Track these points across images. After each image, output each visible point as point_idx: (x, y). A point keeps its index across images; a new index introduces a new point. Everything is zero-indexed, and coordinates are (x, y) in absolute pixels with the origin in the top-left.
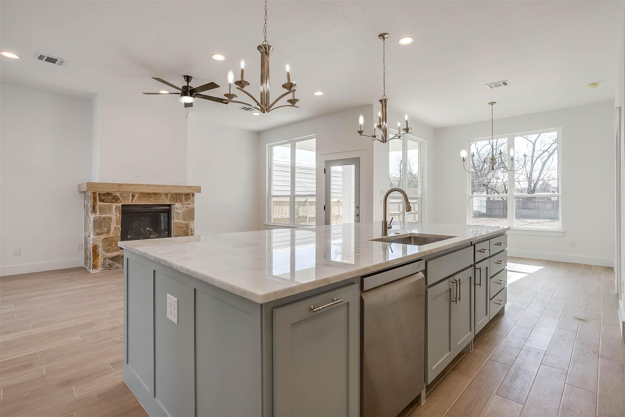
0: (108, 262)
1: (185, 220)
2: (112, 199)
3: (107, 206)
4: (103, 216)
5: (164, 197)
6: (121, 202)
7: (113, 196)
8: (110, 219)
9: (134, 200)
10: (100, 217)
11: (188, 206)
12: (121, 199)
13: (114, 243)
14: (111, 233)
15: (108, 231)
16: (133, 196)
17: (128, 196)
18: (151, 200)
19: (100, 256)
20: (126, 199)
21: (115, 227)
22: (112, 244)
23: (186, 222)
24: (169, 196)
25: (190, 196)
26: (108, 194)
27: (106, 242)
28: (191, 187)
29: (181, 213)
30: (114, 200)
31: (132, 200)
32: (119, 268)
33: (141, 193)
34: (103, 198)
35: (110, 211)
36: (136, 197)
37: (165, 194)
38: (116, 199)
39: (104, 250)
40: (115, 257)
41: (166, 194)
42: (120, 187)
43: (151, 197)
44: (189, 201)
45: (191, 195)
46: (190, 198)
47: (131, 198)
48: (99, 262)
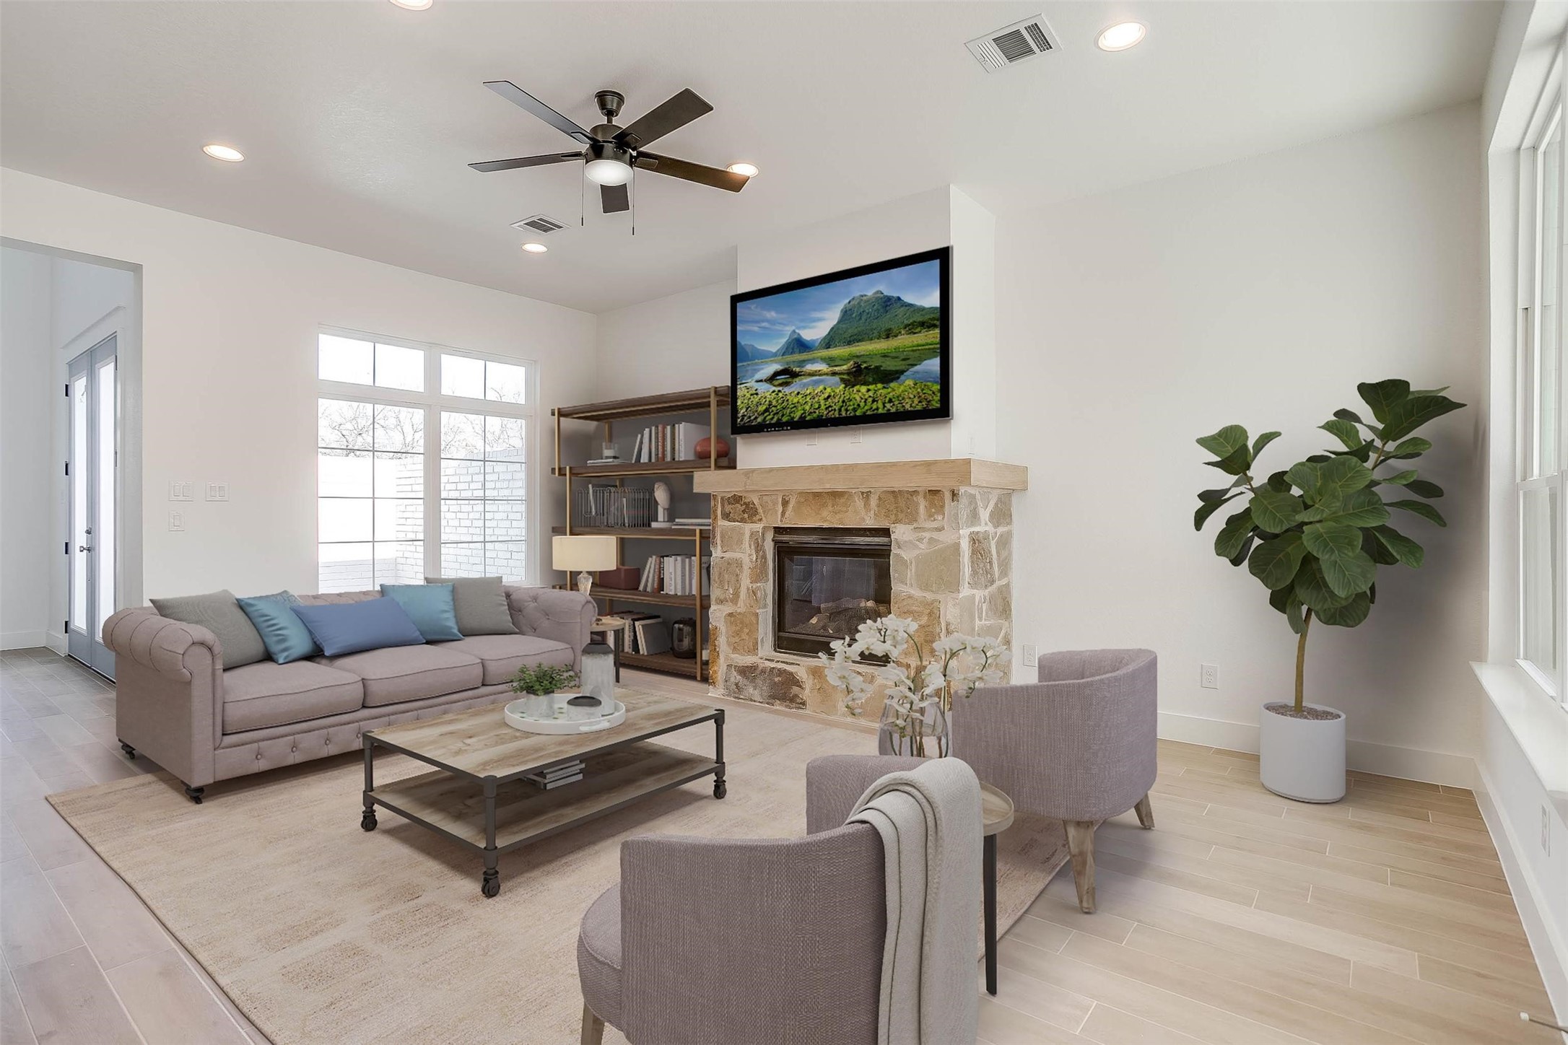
0: (735, 677)
1: (925, 587)
2: (744, 511)
3: (733, 529)
4: (727, 555)
5: (859, 503)
6: (761, 520)
7: (745, 503)
8: (739, 564)
9: (787, 515)
10: (723, 557)
11: (935, 535)
12: (760, 510)
13: (746, 630)
14: (741, 603)
15: (736, 595)
16: (785, 503)
17: (775, 504)
18: (825, 513)
19: (722, 656)
20: (770, 512)
21: (748, 589)
22: (741, 630)
23: (929, 596)
24: (873, 501)
25: (942, 500)
26: (736, 499)
27: (731, 623)
29: (914, 562)
30: (746, 516)
31: (783, 513)
32: (755, 701)
33: (801, 493)
34: (728, 508)
35: (740, 542)
36: (791, 506)
37: (863, 493)
38: (750, 512)
39: (729, 644)
40: (747, 667)
41: (866, 495)
42: (748, 478)
43: (824, 505)
44: (940, 518)
45: (948, 495)
46: (943, 506)
47: (780, 509)
48: (719, 673)
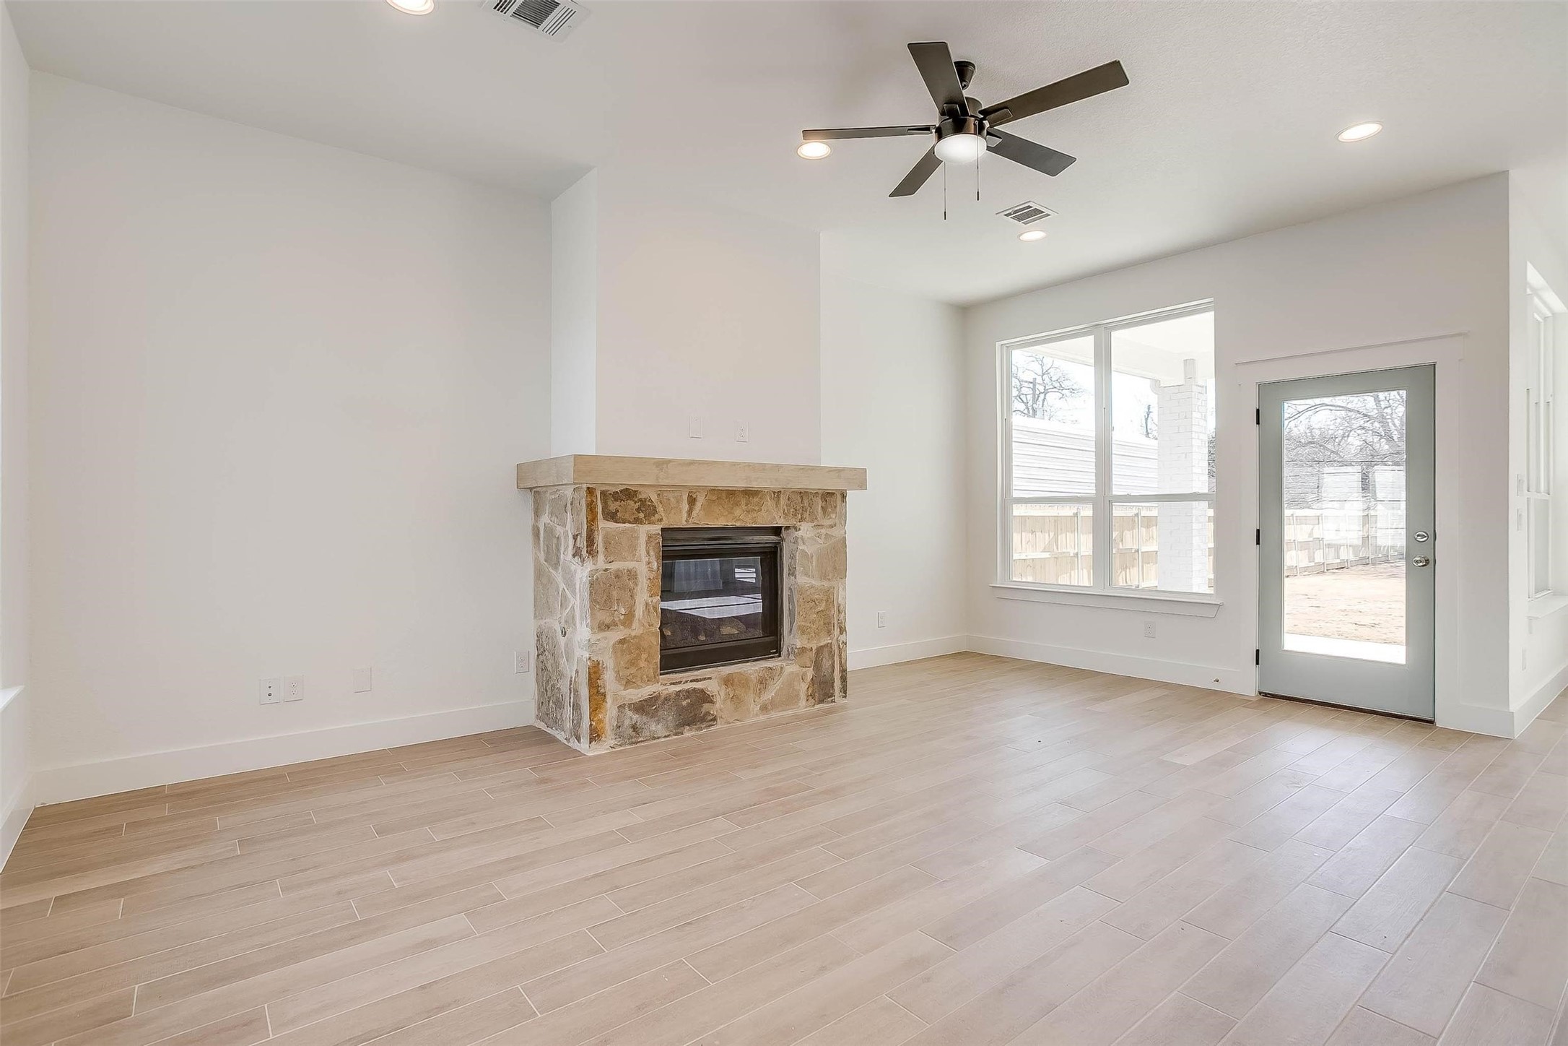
0: (632, 717)
1: (824, 577)
2: (638, 510)
3: (623, 532)
4: (614, 566)
5: (769, 503)
6: (661, 520)
7: (640, 500)
8: (632, 575)
9: (694, 514)
10: (606, 570)
11: (830, 531)
12: (660, 509)
13: (644, 656)
14: (635, 625)
15: (630, 616)
16: (692, 501)
17: (680, 501)
18: (738, 512)
19: (609, 699)
20: (673, 511)
21: (647, 604)
22: (638, 658)
23: (826, 584)
24: (783, 501)
25: (836, 501)
26: (628, 494)
27: (623, 651)
28: (844, 469)
29: (814, 557)
30: (641, 515)
31: (690, 512)
32: (659, 738)
33: (713, 491)
34: (613, 506)
35: (633, 548)
36: (698, 505)
37: (774, 493)
38: (646, 511)
39: (619, 678)
40: (645, 701)
41: (777, 494)
42: (662, 469)
43: (737, 504)
44: (833, 516)
45: (839, 497)
46: (835, 507)
47: (686, 507)
48: (607, 720)
